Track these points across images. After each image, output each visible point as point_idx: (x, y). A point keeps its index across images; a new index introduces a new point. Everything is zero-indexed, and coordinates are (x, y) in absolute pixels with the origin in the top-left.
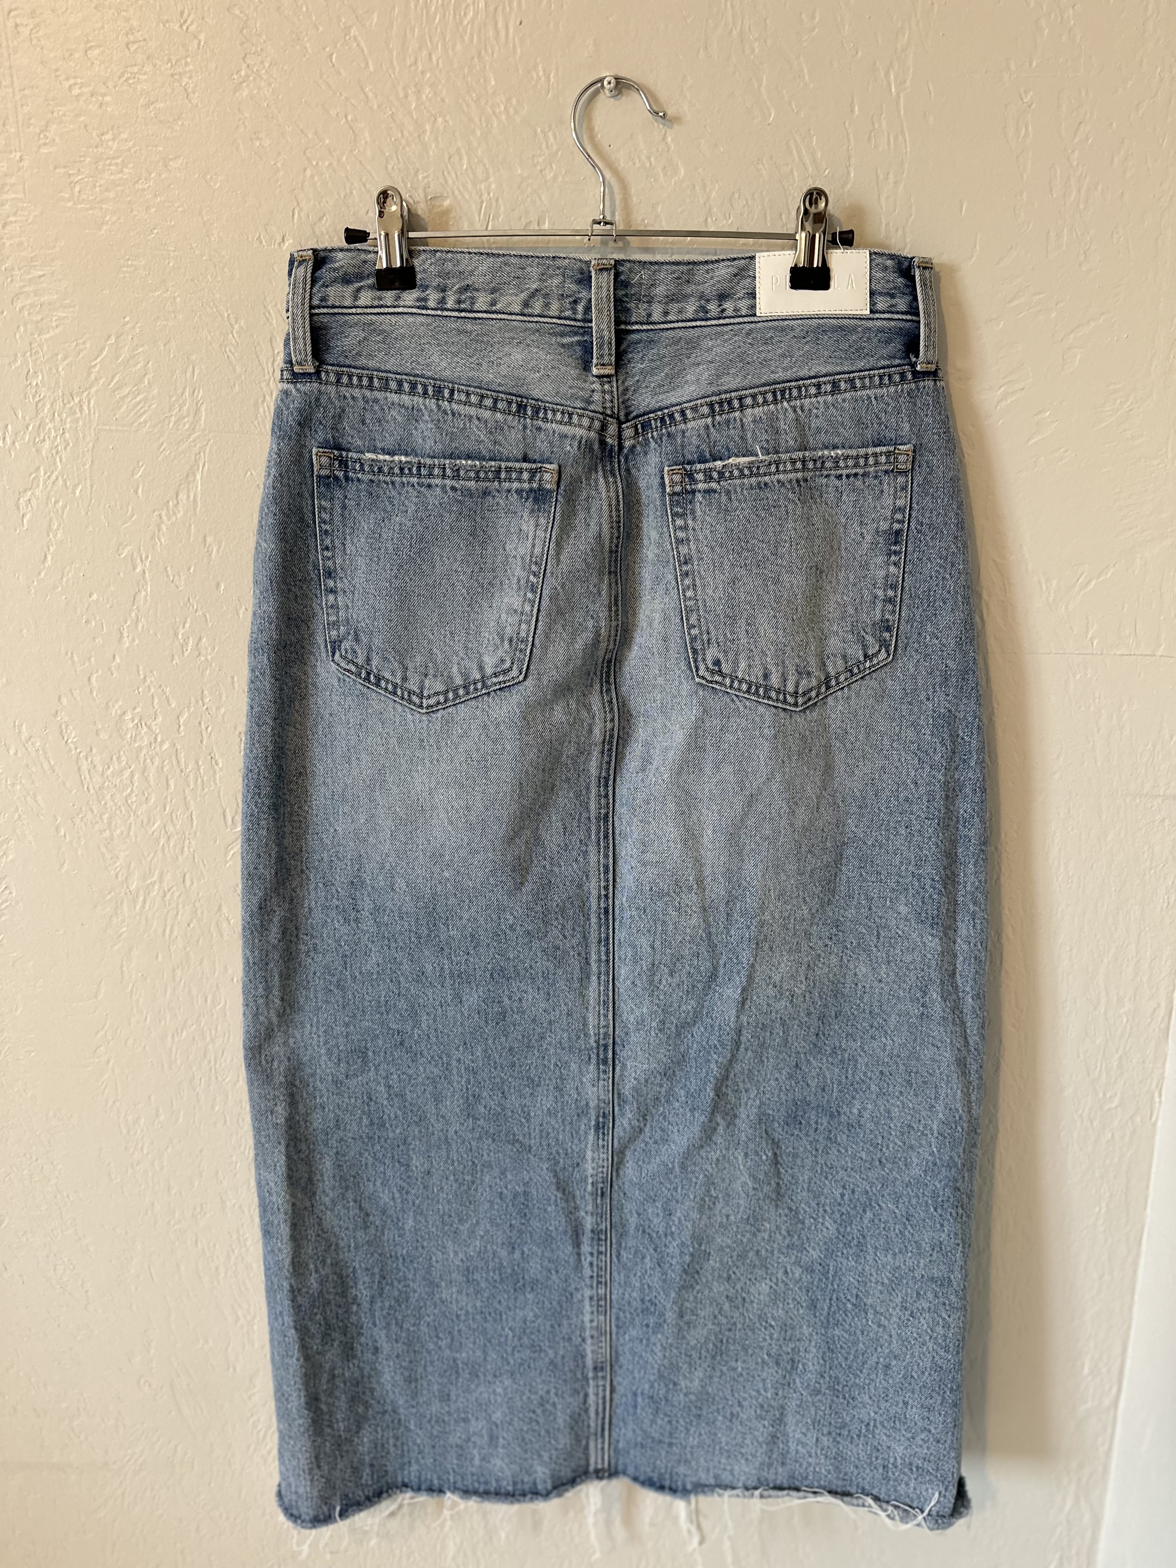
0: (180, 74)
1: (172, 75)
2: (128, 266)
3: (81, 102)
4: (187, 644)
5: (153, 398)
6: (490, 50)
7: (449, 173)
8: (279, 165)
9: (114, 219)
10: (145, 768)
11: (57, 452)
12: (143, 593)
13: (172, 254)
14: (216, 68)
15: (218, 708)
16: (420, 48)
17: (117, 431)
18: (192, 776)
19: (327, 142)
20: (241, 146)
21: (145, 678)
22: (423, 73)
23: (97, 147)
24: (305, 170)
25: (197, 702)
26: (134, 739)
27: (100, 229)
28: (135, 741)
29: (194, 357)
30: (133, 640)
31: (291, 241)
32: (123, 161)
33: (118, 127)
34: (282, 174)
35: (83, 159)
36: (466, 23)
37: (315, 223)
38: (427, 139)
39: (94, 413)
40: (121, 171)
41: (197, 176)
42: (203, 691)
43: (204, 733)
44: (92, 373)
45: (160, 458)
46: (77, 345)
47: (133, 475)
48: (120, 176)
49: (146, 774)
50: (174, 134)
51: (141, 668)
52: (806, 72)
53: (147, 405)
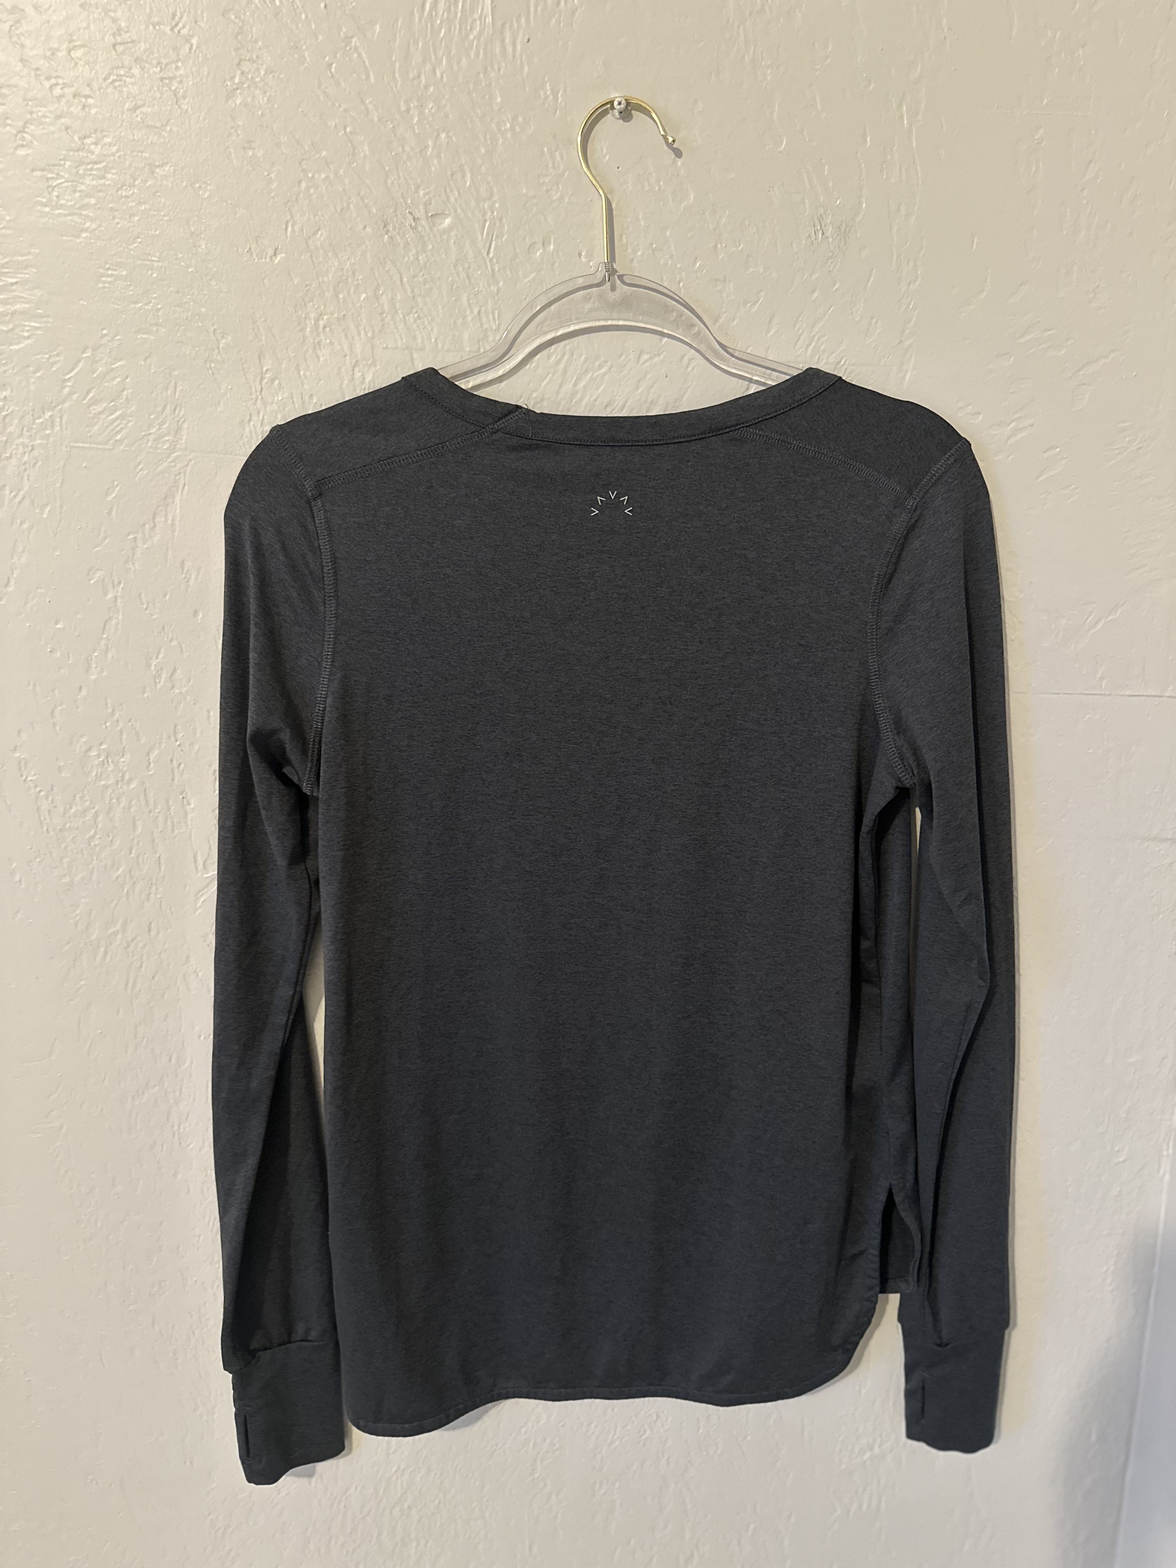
0: (170, 79)
1: (162, 79)
3: (63, 103)
4: (160, 676)
5: (130, 416)
6: (496, 67)
7: (451, 190)
8: (273, 176)
9: (94, 226)
10: (110, 810)
11: (25, 470)
12: (114, 621)
13: (156, 265)
14: (209, 73)
15: (192, 744)
16: (424, 61)
17: (90, 448)
18: (161, 817)
19: (324, 153)
20: (233, 156)
21: (113, 711)
22: (427, 87)
23: (78, 150)
24: (300, 182)
25: (169, 737)
26: (98, 778)
27: (78, 236)
28: (100, 780)
29: (176, 373)
30: (102, 670)
31: (283, 255)
32: (106, 166)
33: (103, 131)
34: (275, 184)
35: (62, 162)
36: (472, 37)
37: (309, 237)
38: (429, 154)
39: (66, 430)
40: (103, 177)
41: (185, 184)
42: (176, 726)
43: (176, 771)
44: (65, 387)
45: (137, 478)
46: (50, 356)
47: (107, 495)
48: (102, 181)
49: (111, 815)
50: (162, 140)
51: (109, 701)
52: (818, 100)
53: (124, 422)
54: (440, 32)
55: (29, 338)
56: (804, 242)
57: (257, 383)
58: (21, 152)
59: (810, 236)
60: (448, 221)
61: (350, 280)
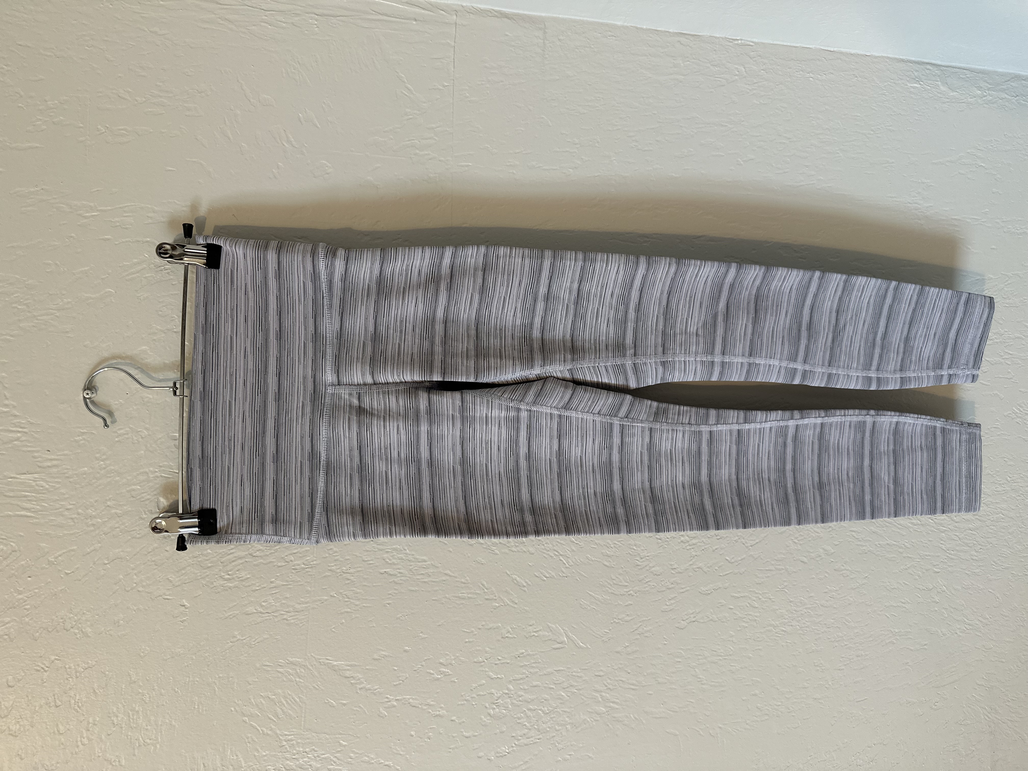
0: (76, 672)
1: (77, 677)
2: (198, 708)
3: (93, 738)
4: (444, 672)
5: (284, 693)
6: (65, 471)
7: (143, 498)
8: (135, 608)
9: (168, 717)
10: (526, 701)
11: (318, 756)
12: (411, 700)
13: (191, 679)
14: (73, 648)
15: (486, 652)
16: (63, 516)
17: (305, 717)
18: (532, 670)
19: (121, 577)
20: (123, 632)
21: (466, 700)
22: (78, 514)
23: (122, 728)
24: (139, 591)
25: (482, 666)
26: (506, 708)
27: (175, 726)
28: (508, 707)
29: (258, 665)
30: (441, 708)
31: (184, 601)
32: (131, 710)
33: (110, 713)
34: (141, 606)
35: (129, 737)
36: (47, 486)
37: (173, 585)
38: (120, 512)
39: (293, 732)
40: (138, 712)
41: (141, 662)
42: (475, 662)
43: (503, 662)
44: (267, 733)
45: (323, 688)
46: (249, 743)
47: (334, 707)
48: (140, 712)
49: (530, 700)
50: (115, 676)
51: (460, 703)
52: (83, 269)
53: (288, 697)
54: (44, 506)
55: (237, 756)
56: (172, 277)
57: (263, 615)
58: (123, 762)
59: (168, 273)
60: (162, 499)
61: (199, 560)
